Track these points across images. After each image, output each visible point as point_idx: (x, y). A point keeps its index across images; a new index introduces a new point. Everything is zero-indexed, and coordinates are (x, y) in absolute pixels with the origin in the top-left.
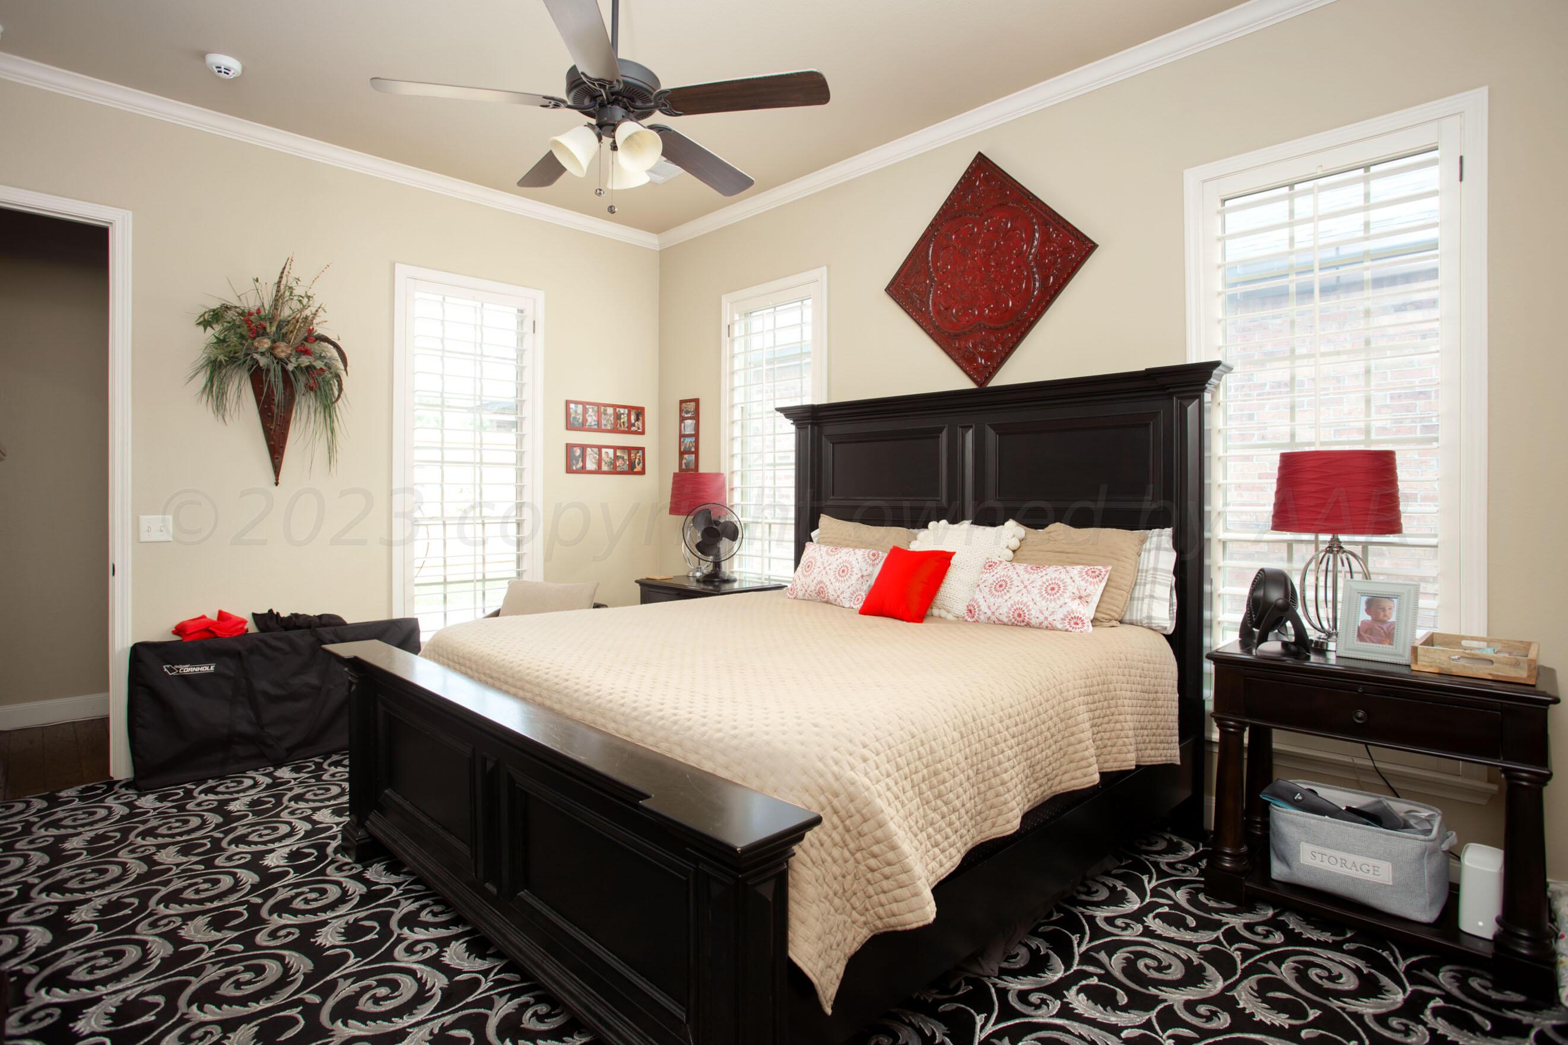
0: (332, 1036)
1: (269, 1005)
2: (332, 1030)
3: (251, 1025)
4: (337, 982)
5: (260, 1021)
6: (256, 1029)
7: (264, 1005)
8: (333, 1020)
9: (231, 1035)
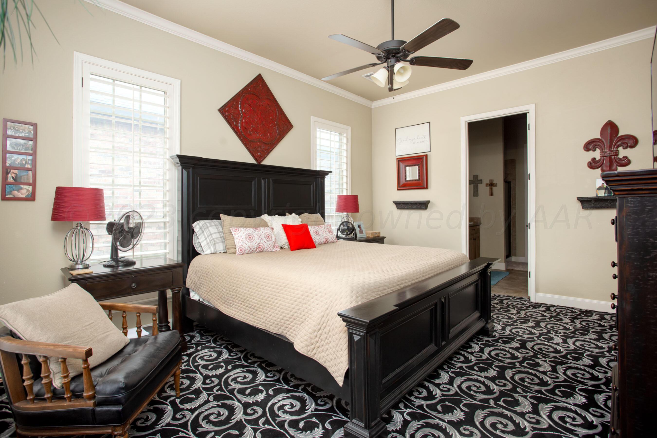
0: (501, 390)
1: (504, 411)
2: (499, 391)
3: (516, 410)
4: (479, 400)
5: (513, 409)
6: (516, 408)
7: (506, 412)
8: (495, 393)
9: (524, 411)
